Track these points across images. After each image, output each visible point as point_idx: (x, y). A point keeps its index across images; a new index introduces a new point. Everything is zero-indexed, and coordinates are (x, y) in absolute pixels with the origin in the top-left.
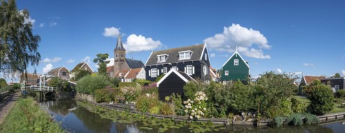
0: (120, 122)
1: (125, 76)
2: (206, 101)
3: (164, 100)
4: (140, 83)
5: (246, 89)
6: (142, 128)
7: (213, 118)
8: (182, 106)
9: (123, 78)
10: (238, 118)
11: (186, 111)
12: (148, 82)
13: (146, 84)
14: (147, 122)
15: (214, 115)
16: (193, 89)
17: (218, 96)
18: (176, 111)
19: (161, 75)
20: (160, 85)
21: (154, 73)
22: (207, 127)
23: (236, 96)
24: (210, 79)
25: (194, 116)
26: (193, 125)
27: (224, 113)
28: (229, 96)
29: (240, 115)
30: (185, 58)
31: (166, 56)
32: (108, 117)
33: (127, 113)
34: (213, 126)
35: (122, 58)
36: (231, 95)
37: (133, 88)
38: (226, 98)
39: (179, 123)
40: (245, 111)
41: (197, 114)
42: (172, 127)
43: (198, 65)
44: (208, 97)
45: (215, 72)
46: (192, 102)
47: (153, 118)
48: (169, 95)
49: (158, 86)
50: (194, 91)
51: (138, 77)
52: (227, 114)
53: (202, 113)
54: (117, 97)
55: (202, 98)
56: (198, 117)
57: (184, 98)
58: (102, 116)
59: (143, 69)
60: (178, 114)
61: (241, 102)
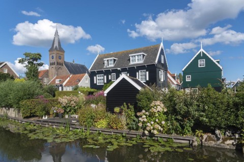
0: (58, 141)
1: (64, 84)
2: (165, 113)
3: (113, 112)
4: (82, 92)
5: (221, 97)
6: (87, 146)
7: (174, 135)
8: (136, 119)
9: (61, 86)
10: (209, 137)
11: (140, 125)
12: (92, 90)
13: (91, 93)
14: (93, 139)
15: (176, 131)
16: (148, 98)
17: (181, 107)
18: (128, 124)
19: (109, 82)
20: (108, 94)
21: (99, 80)
22: (167, 145)
23: (206, 107)
24: (169, 87)
25: (150, 131)
26: (148, 142)
27: (190, 129)
28: (196, 107)
29: (213, 133)
30: (137, 62)
31: (115, 60)
32: (41, 137)
33: (67, 129)
34: (175, 145)
35: (60, 61)
36: (198, 106)
37: (75, 98)
38: (191, 109)
39: (131, 139)
40: (220, 128)
41: (154, 129)
42: (123, 144)
43: (152, 70)
44: (167, 107)
45: (174, 77)
46: (147, 113)
47: (99, 133)
48: (119, 105)
49: (105, 95)
50: (150, 100)
51: (80, 84)
52: (194, 130)
53: (160, 128)
54: (54, 110)
55: (159, 109)
56: (155, 132)
57: (138, 109)
58: (32, 136)
59: (86, 75)
60: (130, 128)
61: (215, 115)
